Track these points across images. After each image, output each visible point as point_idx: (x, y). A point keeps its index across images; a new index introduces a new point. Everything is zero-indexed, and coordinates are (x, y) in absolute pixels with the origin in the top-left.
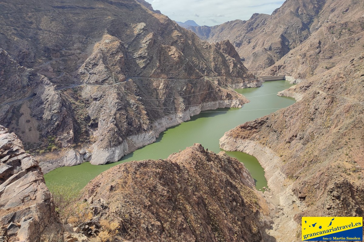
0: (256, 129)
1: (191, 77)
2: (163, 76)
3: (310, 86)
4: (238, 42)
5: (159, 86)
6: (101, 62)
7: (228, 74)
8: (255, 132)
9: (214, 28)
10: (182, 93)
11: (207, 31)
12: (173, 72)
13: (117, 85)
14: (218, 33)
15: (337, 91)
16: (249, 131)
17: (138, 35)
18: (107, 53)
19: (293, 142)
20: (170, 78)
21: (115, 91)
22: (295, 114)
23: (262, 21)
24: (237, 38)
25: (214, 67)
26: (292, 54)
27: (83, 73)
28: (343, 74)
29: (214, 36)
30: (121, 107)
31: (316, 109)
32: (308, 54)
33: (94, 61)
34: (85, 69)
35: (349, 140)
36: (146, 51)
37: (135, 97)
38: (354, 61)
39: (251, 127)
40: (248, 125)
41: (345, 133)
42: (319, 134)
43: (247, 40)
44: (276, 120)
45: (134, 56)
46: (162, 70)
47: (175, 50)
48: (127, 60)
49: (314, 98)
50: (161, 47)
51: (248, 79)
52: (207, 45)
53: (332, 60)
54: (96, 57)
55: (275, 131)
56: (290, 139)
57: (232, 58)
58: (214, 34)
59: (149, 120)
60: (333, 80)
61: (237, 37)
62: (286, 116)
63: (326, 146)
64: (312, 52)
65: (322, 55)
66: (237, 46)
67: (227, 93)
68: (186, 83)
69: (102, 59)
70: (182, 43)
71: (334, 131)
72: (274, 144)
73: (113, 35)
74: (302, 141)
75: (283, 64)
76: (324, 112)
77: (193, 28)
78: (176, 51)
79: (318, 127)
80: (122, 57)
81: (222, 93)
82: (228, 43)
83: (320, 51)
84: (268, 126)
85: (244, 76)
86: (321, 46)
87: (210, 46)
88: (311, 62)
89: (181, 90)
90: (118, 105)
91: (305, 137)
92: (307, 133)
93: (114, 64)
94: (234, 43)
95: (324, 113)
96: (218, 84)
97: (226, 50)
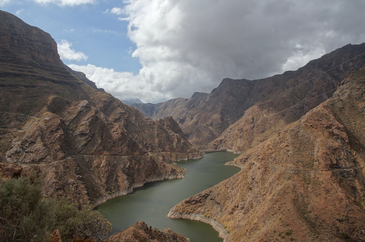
0: (201, 202)
1: (135, 153)
2: (105, 152)
3: (248, 158)
4: (181, 118)
5: (101, 164)
6: (39, 139)
7: (172, 150)
8: (200, 206)
9: (158, 105)
10: (126, 170)
11: (151, 108)
12: (116, 149)
13: (55, 164)
14: (162, 110)
15: (269, 161)
16: (194, 205)
17: (80, 112)
18: (46, 130)
19: (236, 212)
20: (113, 155)
21: (53, 170)
22: (235, 185)
23: (203, 99)
24: (180, 115)
25: (158, 142)
26: (231, 129)
27: (18, 151)
28: (272, 146)
29: (158, 113)
30: (59, 187)
31: (253, 179)
32: (245, 129)
33: (31, 139)
34: (21, 147)
35: (281, 205)
36: (88, 128)
37: (75, 175)
38: (281, 134)
39: (196, 201)
40: (193, 199)
41: (278, 199)
42: (257, 202)
43: (190, 116)
44: (219, 193)
45: (75, 134)
46: (104, 147)
47: (118, 126)
48: (68, 137)
49: (250, 168)
50: (103, 124)
51: (192, 154)
52: (151, 122)
53: (264, 134)
54: (33, 135)
55: (218, 204)
56: (233, 209)
57: (176, 134)
58: (158, 111)
59: (89, 200)
60: (265, 152)
61: (180, 113)
62: (227, 188)
63: (264, 213)
64: (248, 127)
65: (256, 129)
66: (180, 122)
67: (172, 168)
68: (130, 160)
69: (40, 137)
70: (125, 120)
71: (269, 198)
72: (219, 216)
73: (53, 112)
74: (243, 211)
75: (224, 138)
76: (260, 181)
77: (137, 105)
78: (119, 128)
79: (256, 196)
80: (62, 135)
81: (166, 168)
82: (171, 119)
83: (254, 126)
84: (212, 199)
85: (188, 151)
86: (255, 121)
87: (154, 122)
88: (247, 136)
89: (124, 168)
90: (55, 185)
91: (245, 206)
92: (247, 202)
93: (53, 141)
94: (178, 119)
95: (259, 183)
96: (163, 160)
97: (169, 126)
